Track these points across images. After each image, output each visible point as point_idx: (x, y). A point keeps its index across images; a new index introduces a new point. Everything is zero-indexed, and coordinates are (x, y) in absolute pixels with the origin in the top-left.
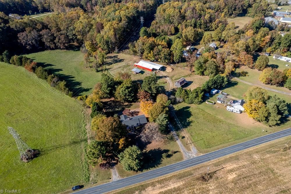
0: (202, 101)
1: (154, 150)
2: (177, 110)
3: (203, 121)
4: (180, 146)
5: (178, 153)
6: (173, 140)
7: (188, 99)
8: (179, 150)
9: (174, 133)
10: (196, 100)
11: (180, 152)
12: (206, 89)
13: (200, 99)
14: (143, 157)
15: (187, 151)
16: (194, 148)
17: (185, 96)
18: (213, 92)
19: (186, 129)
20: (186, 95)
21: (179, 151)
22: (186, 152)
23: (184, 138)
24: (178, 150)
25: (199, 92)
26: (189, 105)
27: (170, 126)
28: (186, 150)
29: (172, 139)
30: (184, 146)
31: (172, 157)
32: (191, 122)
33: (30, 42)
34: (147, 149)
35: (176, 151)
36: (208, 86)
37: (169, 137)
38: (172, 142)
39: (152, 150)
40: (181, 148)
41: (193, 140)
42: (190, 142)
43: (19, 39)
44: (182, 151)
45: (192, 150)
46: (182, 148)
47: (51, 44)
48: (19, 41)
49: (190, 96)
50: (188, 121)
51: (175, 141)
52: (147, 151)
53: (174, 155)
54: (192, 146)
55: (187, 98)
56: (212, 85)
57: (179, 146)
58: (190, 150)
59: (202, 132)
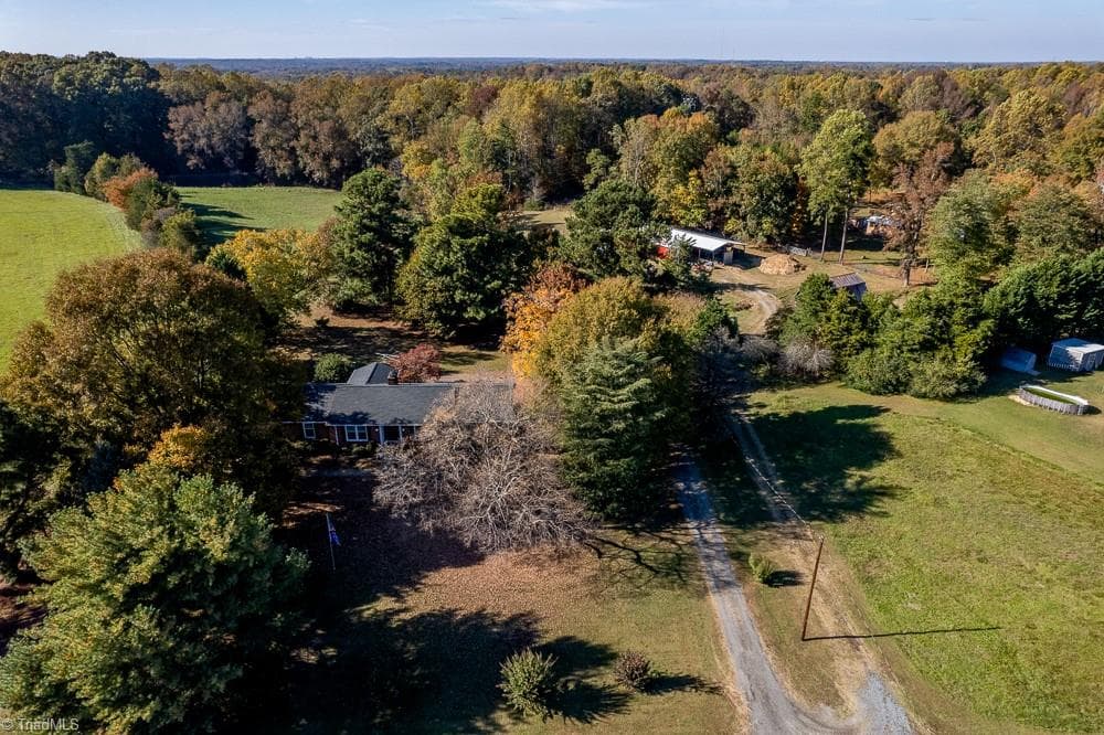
0: (982, 378)
1: (466, 619)
2: (775, 415)
3: (988, 497)
4: (730, 639)
5: (691, 697)
6: (684, 585)
7: (866, 353)
8: (710, 666)
9: (714, 534)
10: (934, 367)
11: (714, 690)
12: (1018, 315)
13: (962, 366)
14: (331, 652)
15: (795, 696)
16: (876, 684)
17: (848, 330)
18: (1072, 350)
19: (829, 527)
20: (857, 324)
21: (711, 678)
22: (783, 709)
23: (795, 583)
24: (695, 669)
25: (957, 316)
26: (875, 401)
27: (696, 486)
28: (783, 687)
29: (676, 570)
30: (776, 644)
31: (613, 718)
32: (885, 492)
33: (203, 141)
34: (412, 599)
35: (672, 671)
36: (1031, 297)
37: (647, 556)
38: (663, 598)
39: (451, 613)
40: (733, 661)
41: (879, 621)
42: (841, 622)
43: (168, 129)
44: (736, 685)
45: (852, 701)
46: (744, 657)
47: (279, 158)
48: (167, 136)
49: (889, 335)
50: (859, 484)
51: (702, 593)
52: (406, 610)
53: (644, 706)
54: (859, 667)
55: (863, 345)
56: (1063, 298)
57: (717, 636)
58: (834, 699)
59: (985, 576)
